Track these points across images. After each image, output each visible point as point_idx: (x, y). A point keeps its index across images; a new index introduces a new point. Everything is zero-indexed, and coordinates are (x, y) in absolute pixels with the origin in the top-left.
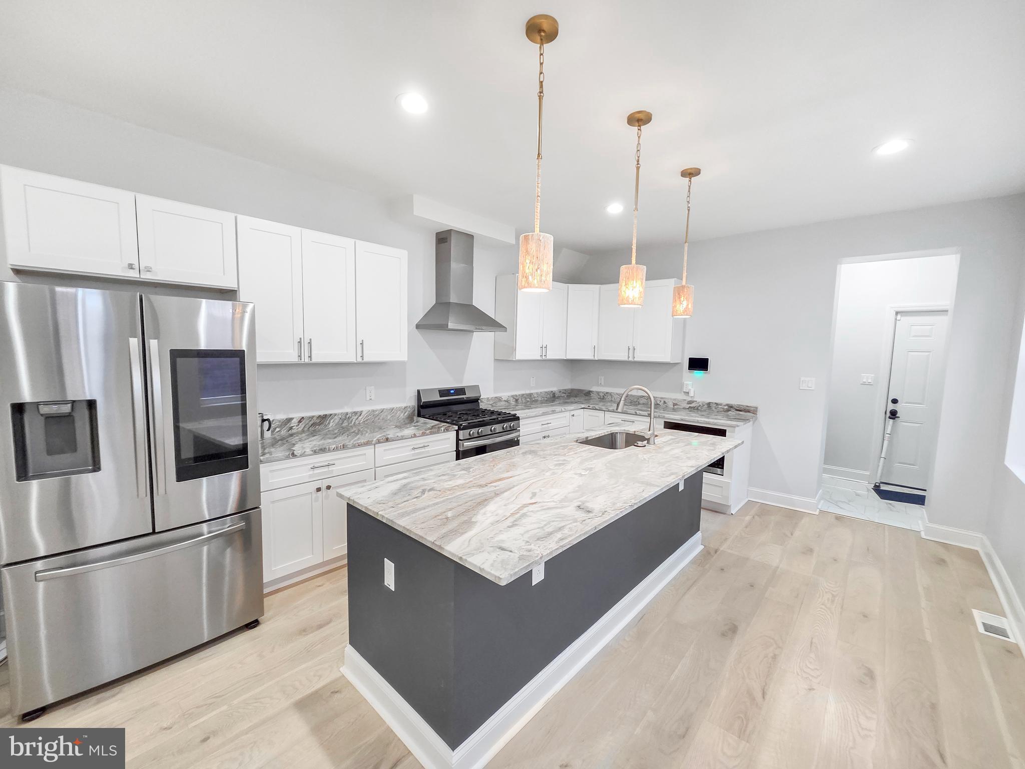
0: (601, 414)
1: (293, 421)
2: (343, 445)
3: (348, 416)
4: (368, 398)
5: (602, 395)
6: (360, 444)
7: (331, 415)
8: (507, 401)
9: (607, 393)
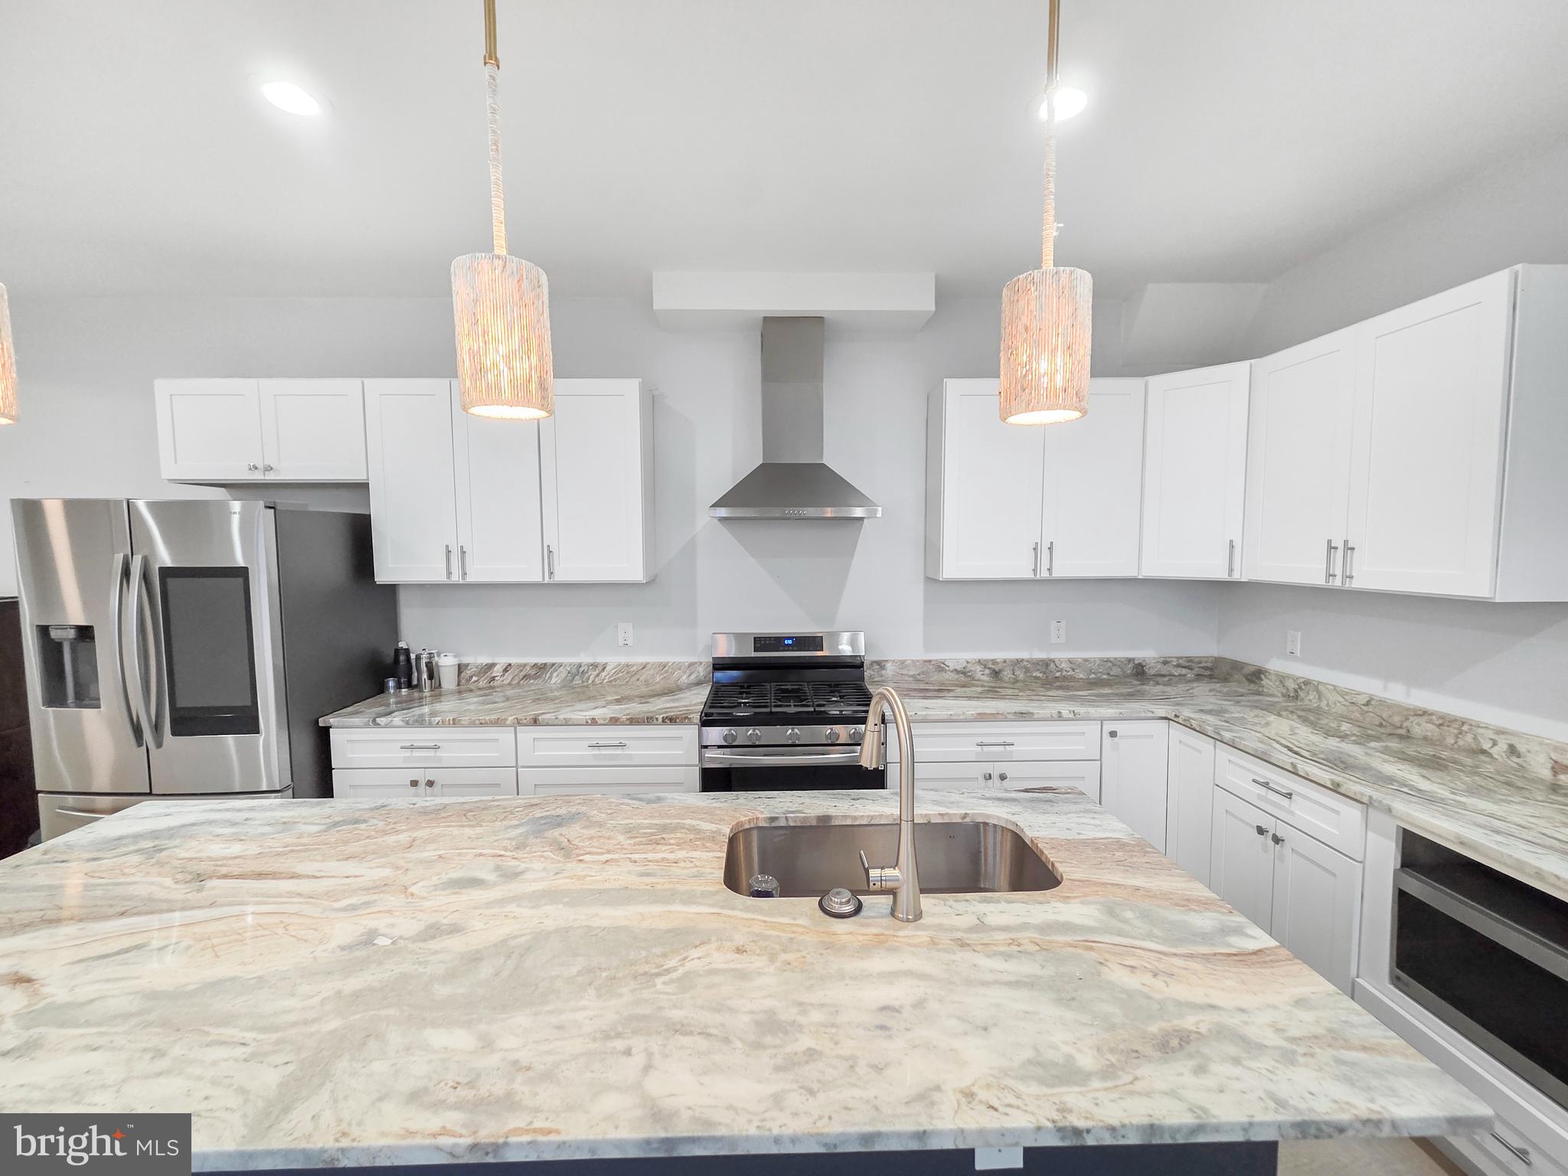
0: (1205, 745)
1: (495, 669)
2: (454, 719)
3: (581, 669)
4: (621, 642)
5: (1291, 685)
6: (483, 722)
7: (554, 664)
8: (964, 673)
9: (1307, 683)
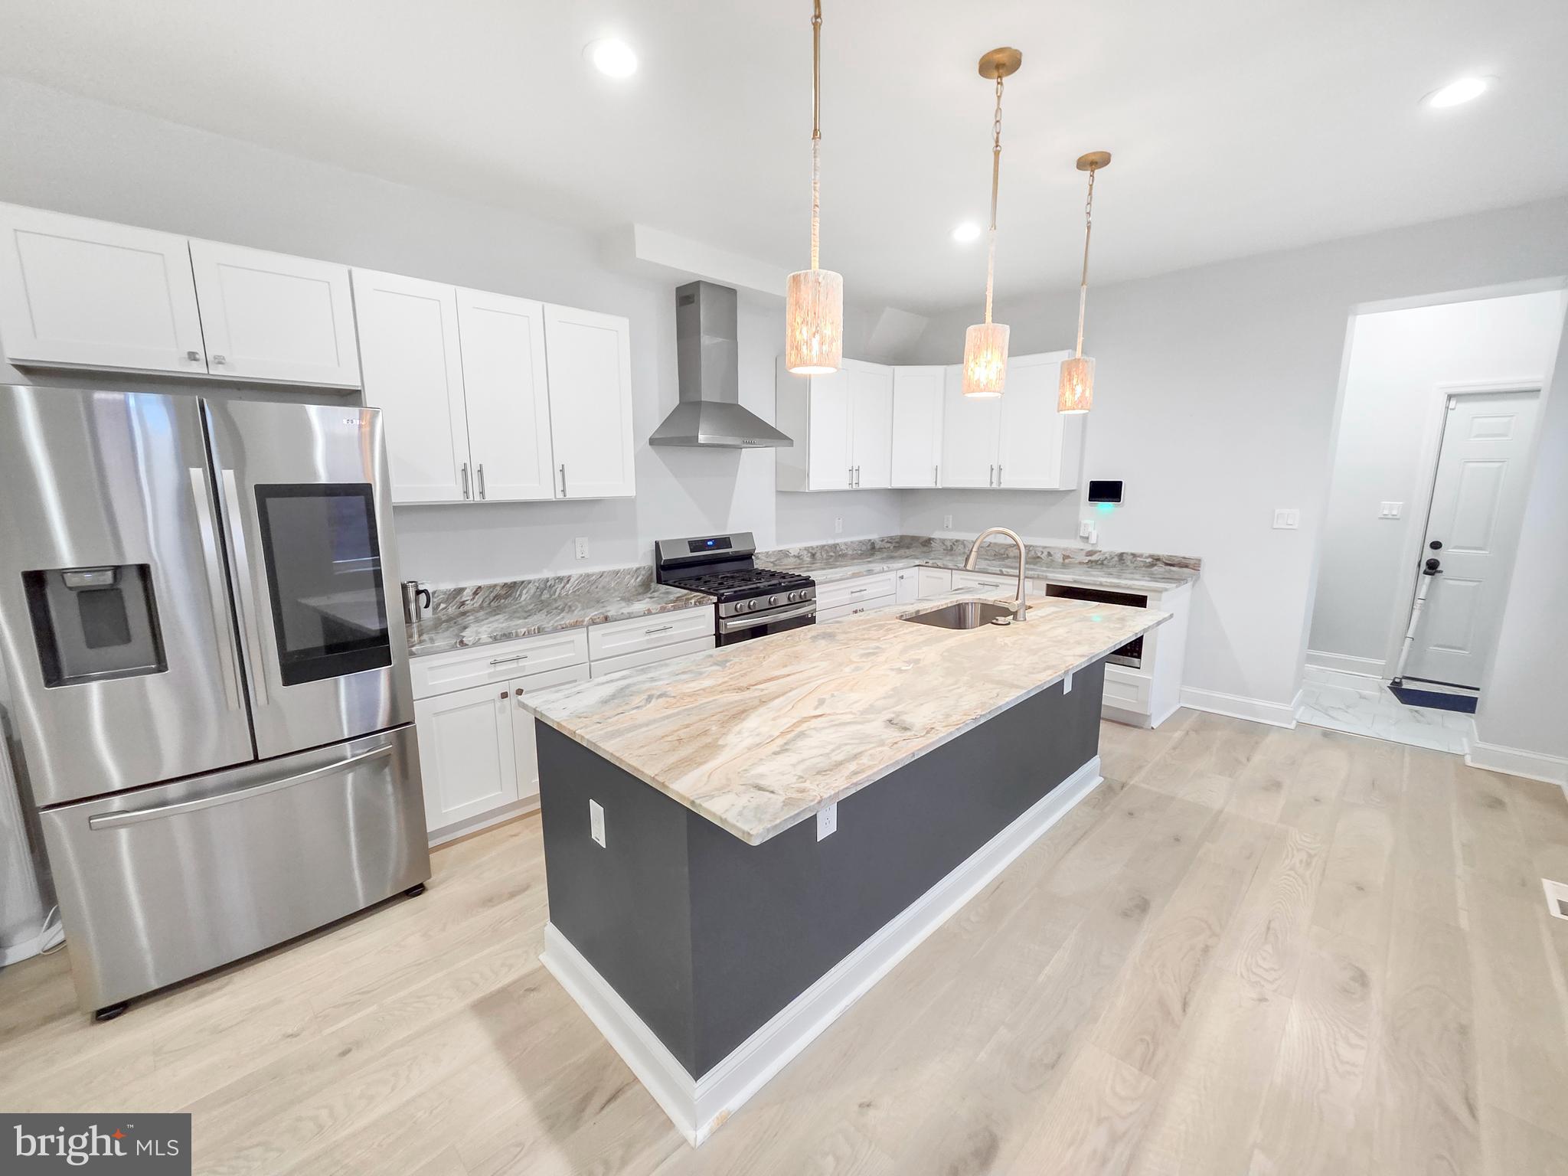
0: (946, 574)
1: (465, 593)
2: (539, 628)
3: (549, 584)
4: (579, 556)
5: (949, 544)
6: (564, 626)
7: (523, 582)
8: (798, 557)
9: (957, 541)
